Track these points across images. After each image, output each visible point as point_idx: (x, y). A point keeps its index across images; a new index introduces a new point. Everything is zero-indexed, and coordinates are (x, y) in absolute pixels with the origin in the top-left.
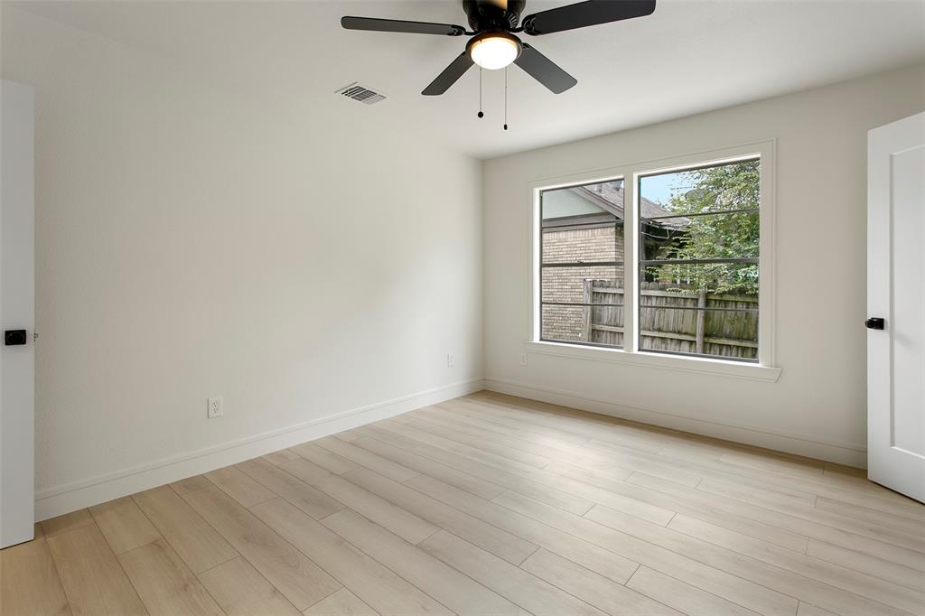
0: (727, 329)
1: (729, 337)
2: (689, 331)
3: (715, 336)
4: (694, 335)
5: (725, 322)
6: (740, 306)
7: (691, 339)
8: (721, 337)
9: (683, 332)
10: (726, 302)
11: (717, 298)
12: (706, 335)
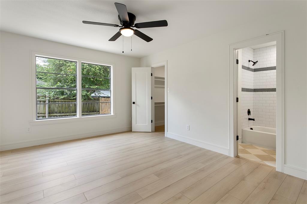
0: (56, 110)
1: (57, 113)
2: (42, 112)
3: (52, 113)
4: (45, 114)
5: (55, 108)
6: (60, 103)
7: (44, 115)
8: (54, 113)
9: (40, 113)
10: (55, 102)
11: (52, 100)
12: (49, 113)
